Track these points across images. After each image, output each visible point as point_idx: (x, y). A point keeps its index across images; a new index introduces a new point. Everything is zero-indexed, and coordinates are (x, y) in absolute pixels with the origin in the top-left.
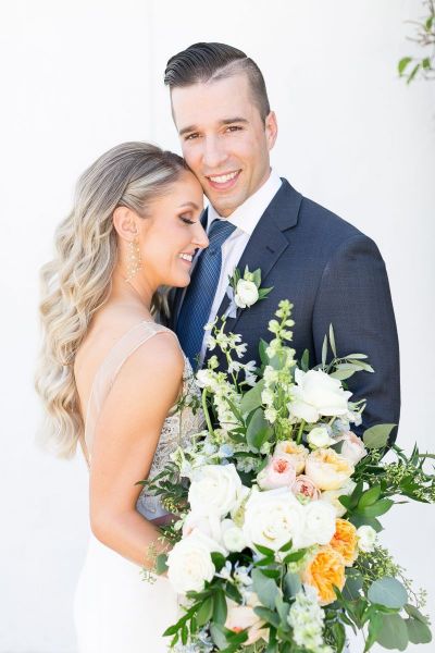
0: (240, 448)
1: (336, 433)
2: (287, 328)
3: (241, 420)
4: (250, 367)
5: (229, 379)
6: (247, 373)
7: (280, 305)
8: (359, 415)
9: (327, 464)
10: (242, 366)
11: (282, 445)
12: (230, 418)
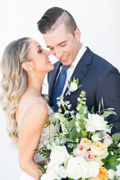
0: (69, 140)
1: (102, 136)
2: (84, 101)
3: (69, 131)
4: (72, 112)
5: (65, 116)
6: (72, 114)
7: (81, 93)
8: (110, 130)
9: (97, 147)
10: (70, 112)
11: (83, 140)
12: (65, 130)
